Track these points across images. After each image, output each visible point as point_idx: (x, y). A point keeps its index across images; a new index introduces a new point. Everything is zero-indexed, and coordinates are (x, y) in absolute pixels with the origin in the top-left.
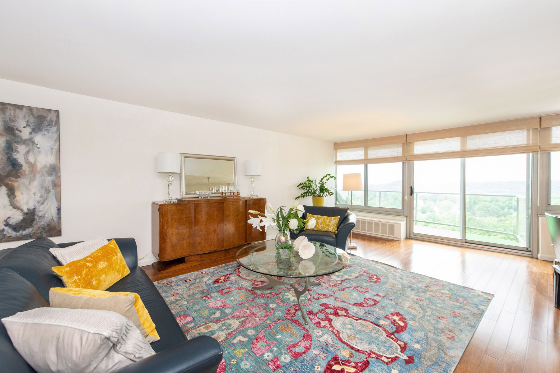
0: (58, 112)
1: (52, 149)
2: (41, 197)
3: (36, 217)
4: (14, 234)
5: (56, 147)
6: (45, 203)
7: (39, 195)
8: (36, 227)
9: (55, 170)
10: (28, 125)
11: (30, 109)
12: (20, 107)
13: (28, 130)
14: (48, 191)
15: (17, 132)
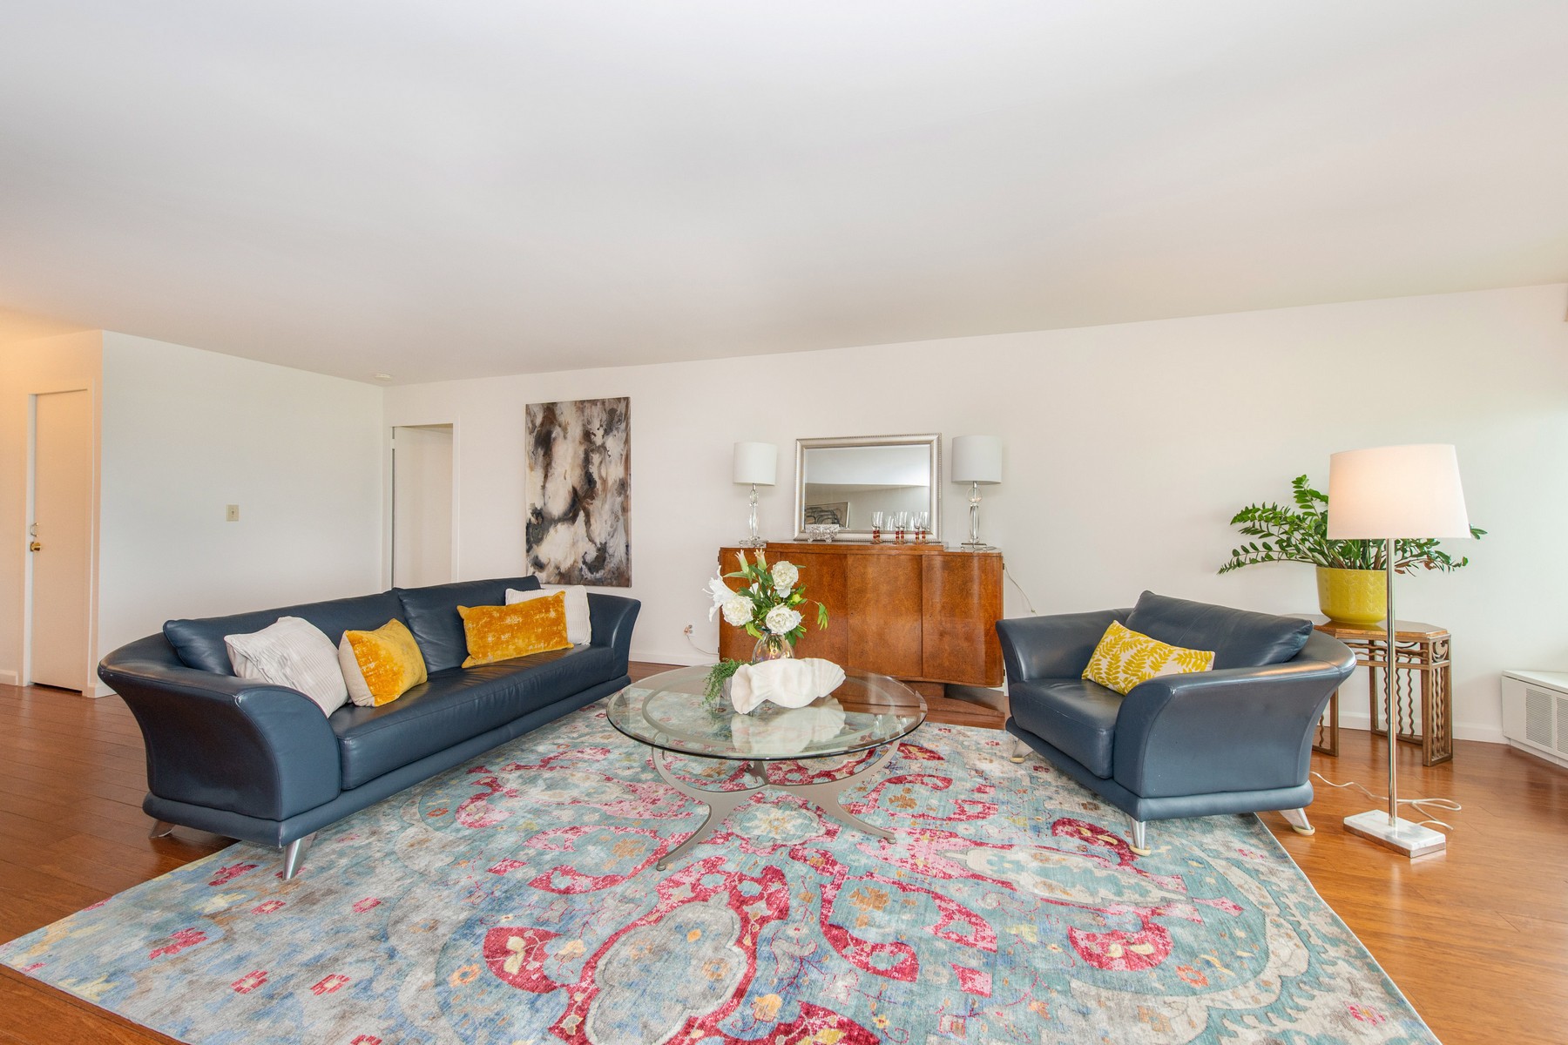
0: (627, 399)
1: (622, 455)
2: (612, 527)
3: (607, 556)
4: (588, 575)
5: (624, 453)
6: (615, 537)
7: (609, 523)
8: (607, 568)
9: (623, 486)
10: (601, 426)
11: (603, 402)
12: (594, 402)
13: (601, 432)
14: (617, 518)
15: (593, 436)
